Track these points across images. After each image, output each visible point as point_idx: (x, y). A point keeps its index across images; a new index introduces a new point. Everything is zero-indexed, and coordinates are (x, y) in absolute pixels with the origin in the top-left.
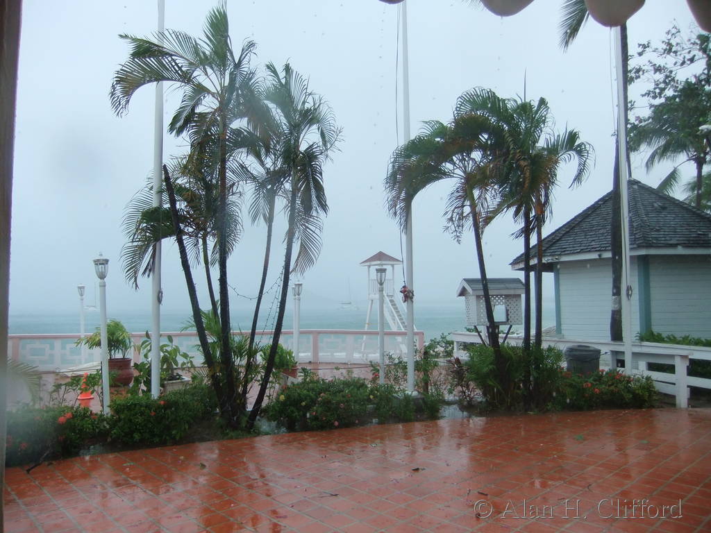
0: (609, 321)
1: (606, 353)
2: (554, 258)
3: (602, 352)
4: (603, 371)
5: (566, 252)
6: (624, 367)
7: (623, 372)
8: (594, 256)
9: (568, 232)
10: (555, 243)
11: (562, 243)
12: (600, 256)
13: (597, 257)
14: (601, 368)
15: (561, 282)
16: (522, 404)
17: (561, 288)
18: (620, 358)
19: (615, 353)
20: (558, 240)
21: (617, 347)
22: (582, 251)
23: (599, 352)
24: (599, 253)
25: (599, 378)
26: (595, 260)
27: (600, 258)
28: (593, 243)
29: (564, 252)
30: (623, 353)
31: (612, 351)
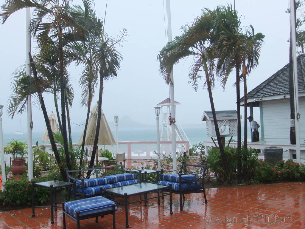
0: (289, 133)
1: (287, 151)
2: (259, 99)
3: (284, 150)
4: (284, 161)
5: (266, 96)
6: (296, 158)
7: (295, 161)
8: (282, 97)
9: (267, 84)
10: (259, 91)
11: (264, 91)
12: (284, 97)
13: (283, 98)
14: (283, 159)
15: (264, 112)
16: (236, 180)
17: (264, 115)
18: (294, 153)
19: (292, 151)
20: (261, 89)
21: (293, 148)
22: (274, 95)
23: (282, 150)
24: (284, 95)
25: (282, 165)
26: (282, 99)
27: (285, 98)
28: (281, 90)
29: (264, 96)
30: (295, 151)
31: (290, 150)
